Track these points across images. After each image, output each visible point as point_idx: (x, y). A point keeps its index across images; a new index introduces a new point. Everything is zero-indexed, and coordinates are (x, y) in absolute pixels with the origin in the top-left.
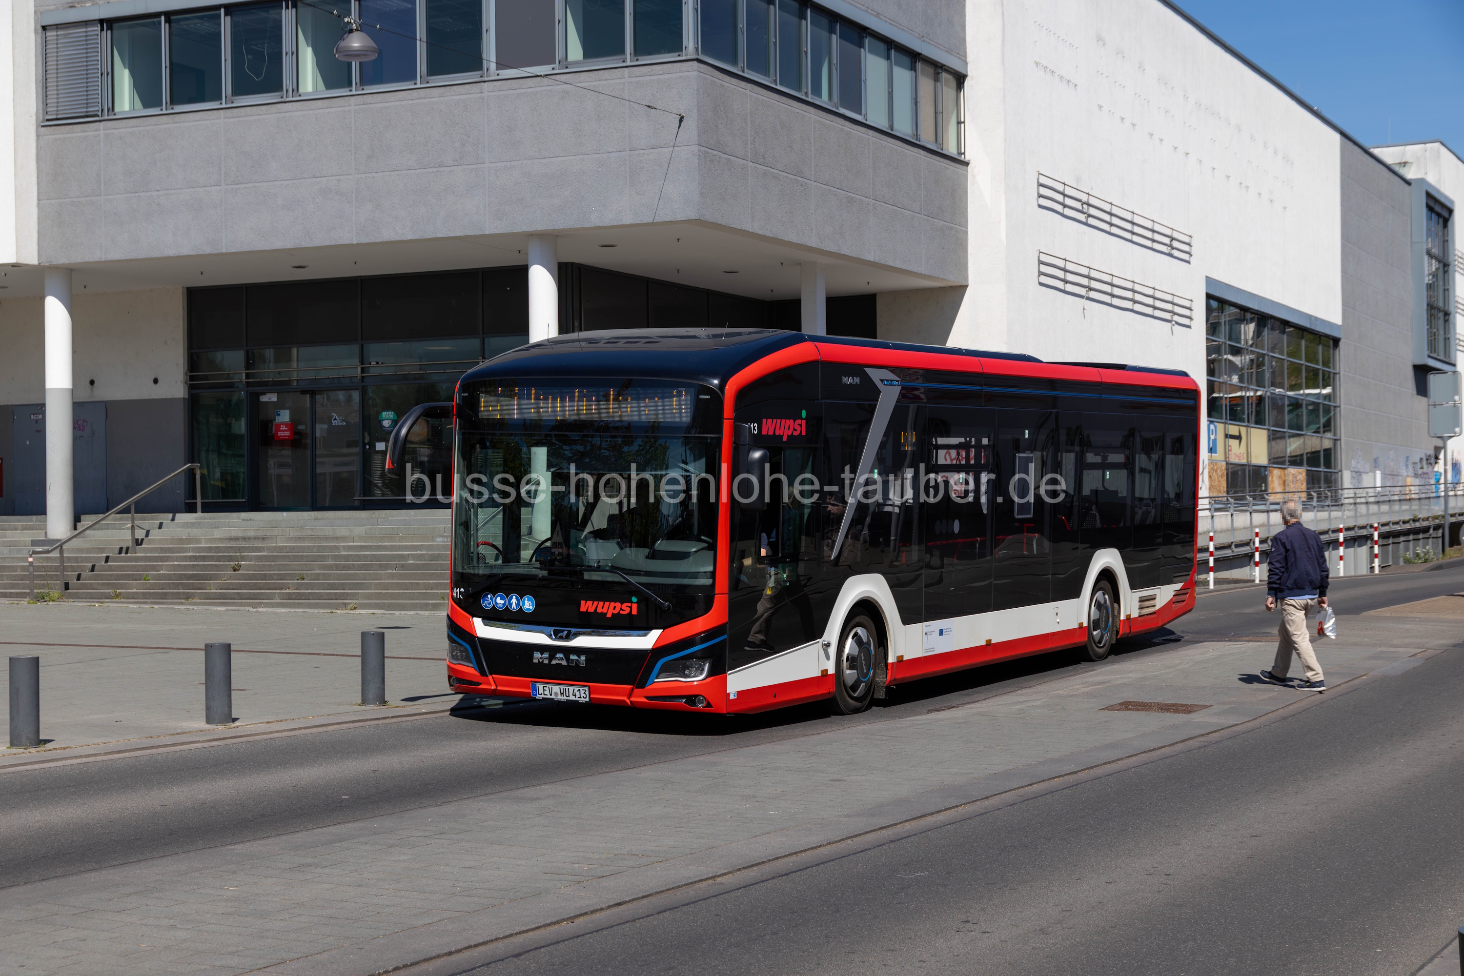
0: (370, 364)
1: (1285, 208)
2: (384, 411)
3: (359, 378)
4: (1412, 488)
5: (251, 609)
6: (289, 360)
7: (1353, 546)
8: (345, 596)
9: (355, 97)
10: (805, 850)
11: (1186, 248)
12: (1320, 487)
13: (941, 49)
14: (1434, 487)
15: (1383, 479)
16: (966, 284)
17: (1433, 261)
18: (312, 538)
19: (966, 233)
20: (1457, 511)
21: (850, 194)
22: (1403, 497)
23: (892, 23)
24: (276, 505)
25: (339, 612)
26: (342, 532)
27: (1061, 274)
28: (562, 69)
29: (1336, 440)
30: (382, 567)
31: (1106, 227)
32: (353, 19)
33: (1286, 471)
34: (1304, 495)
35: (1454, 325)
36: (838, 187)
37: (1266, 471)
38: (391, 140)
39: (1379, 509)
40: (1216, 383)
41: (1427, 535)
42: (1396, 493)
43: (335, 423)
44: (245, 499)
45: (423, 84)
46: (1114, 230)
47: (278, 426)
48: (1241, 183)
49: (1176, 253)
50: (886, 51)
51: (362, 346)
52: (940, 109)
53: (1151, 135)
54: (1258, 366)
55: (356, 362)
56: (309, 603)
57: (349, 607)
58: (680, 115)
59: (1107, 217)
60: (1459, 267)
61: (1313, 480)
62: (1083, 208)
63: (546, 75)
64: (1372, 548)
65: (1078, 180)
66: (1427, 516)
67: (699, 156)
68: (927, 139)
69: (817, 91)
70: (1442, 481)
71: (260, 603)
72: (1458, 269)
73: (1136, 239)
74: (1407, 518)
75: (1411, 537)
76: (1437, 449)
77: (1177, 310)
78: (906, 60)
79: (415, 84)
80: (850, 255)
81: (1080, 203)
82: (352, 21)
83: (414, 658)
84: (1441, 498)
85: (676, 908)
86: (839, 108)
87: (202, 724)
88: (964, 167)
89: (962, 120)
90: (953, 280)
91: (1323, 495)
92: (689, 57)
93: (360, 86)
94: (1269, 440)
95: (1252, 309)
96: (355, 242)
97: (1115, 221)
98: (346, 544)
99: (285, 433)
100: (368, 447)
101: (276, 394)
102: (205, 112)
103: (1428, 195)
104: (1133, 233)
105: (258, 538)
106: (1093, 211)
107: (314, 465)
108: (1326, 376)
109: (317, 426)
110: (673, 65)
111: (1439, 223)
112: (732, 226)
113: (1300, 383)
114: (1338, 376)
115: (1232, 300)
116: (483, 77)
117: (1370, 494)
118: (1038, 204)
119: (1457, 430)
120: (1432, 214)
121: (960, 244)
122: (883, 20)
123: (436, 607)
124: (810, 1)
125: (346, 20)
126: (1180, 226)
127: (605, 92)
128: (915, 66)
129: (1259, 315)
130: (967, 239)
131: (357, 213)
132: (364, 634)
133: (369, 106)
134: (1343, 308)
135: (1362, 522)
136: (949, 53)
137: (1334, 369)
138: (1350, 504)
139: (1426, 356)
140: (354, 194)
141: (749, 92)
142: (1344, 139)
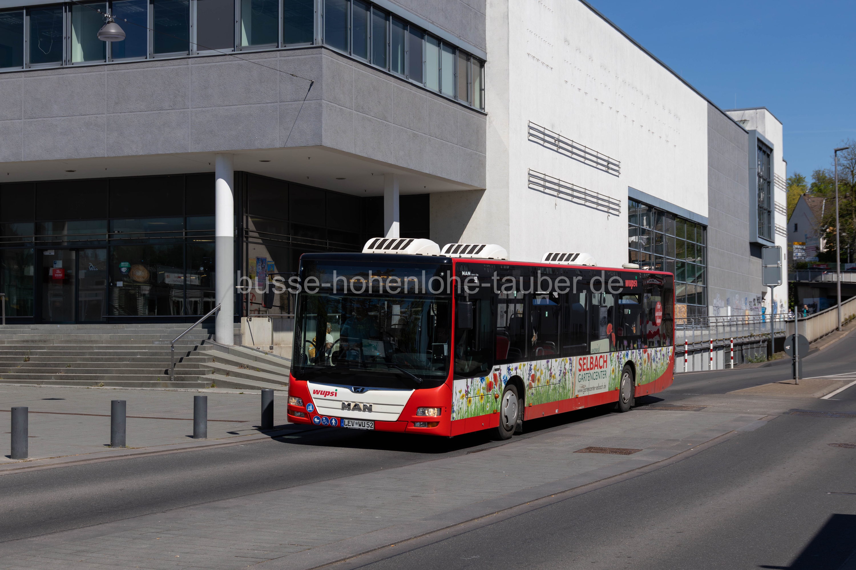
0: (114, 232)
1: (675, 146)
2: (123, 262)
3: (107, 241)
4: (749, 317)
5: (36, 385)
6: (63, 229)
8: (97, 378)
9: (108, 66)
11: (616, 168)
12: (695, 316)
13: (470, 44)
14: (761, 316)
15: (732, 311)
16: (485, 188)
17: (762, 180)
18: (76, 342)
19: (485, 157)
21: (415, 132)
22: (744, 322)
23: (442, 27)
24: (52, 321)
25: (92, 387)
26: (95, 337)
27: (542, 183)
28: (238, 51)
29: (705, 287)
30: (120, 360)
31: (569, 154)
34: (686, 320)
35: (774, 218)
36: (408, 127)
38: (130, 93)
39: (731, 329)
40: (633, 252)
41: (758, 346)
42: (739, 320)
43: (91, 269)
44: (32, 316)
45: (152, 58)
46: (574, 156)
47: (55, 271)
48: (649, 130)
49: (610, 171)
50: (438, 45)
51: (109, 221)
52: (469, 81)
55: (105, 231)
56: (74, 382)
57: (99, 385)
58: (311, 81)
59: (571, 149)
60: (776, 183)
61: (691, 312)
62: (555, 142)
63: (227, 54)
64: (728, 353)
65: (552, 126)
66: (758, 334)
68: (461, 99)
69: (395, 69)
71: (42, 381)
72: (776, 185)
73: (587, 162)
74: (747, 335)
75: (749, 346)
76: (764, 293)
77: (612, 206)
78: (451, 50)
79: (147, 58)
80: (415, 169)
81: (553, 140)
82: (109, 16)
86: (408, 78)
88: (485, 117)
89: (483, 88)
90: (477, 185)
91: (697, 321)
92: (317, 45)
93: (112, 58)
95: (656, 207)
96: (106, 156)
97: (575, 150)
98: (97, 345)
99: (59, 275)
100: (112, 284)
101: (54, 250)
102: (12, 73)
103: (759, 140)
104: (586, 158)
105: (41, 341)
106: (561, 144)
107: (77, 296)
108: (699, 248)
109: (80, 271)
110: (307, 50)
111: (765, 157)
112: (342, 150)
113: (684, 252)
114: (705, 249)
115: (644, 201)
116: (189, 55)
117: (725, 321)
118: (529, 140)
119: (779, 281)
120: (761, 152)
121: (481, 164)
122: (436, 26)
123: (154, 385)
124: (392, 12)
125: (105, 15)
126: (614, 156)
127: (265, 65)
128: (455, 54)
129: (660, 210)
130: (485, 161)
131: (107, 138)
132: (113, 402)
133: (116, 71)
134: (709, 208)
135: (721, 337)
136: (476, 47)
137: (704, 244)
138: (713, 326)
139: (758, 237)
140: (106, 126)
141: (353, 68)
142: (710, 105)
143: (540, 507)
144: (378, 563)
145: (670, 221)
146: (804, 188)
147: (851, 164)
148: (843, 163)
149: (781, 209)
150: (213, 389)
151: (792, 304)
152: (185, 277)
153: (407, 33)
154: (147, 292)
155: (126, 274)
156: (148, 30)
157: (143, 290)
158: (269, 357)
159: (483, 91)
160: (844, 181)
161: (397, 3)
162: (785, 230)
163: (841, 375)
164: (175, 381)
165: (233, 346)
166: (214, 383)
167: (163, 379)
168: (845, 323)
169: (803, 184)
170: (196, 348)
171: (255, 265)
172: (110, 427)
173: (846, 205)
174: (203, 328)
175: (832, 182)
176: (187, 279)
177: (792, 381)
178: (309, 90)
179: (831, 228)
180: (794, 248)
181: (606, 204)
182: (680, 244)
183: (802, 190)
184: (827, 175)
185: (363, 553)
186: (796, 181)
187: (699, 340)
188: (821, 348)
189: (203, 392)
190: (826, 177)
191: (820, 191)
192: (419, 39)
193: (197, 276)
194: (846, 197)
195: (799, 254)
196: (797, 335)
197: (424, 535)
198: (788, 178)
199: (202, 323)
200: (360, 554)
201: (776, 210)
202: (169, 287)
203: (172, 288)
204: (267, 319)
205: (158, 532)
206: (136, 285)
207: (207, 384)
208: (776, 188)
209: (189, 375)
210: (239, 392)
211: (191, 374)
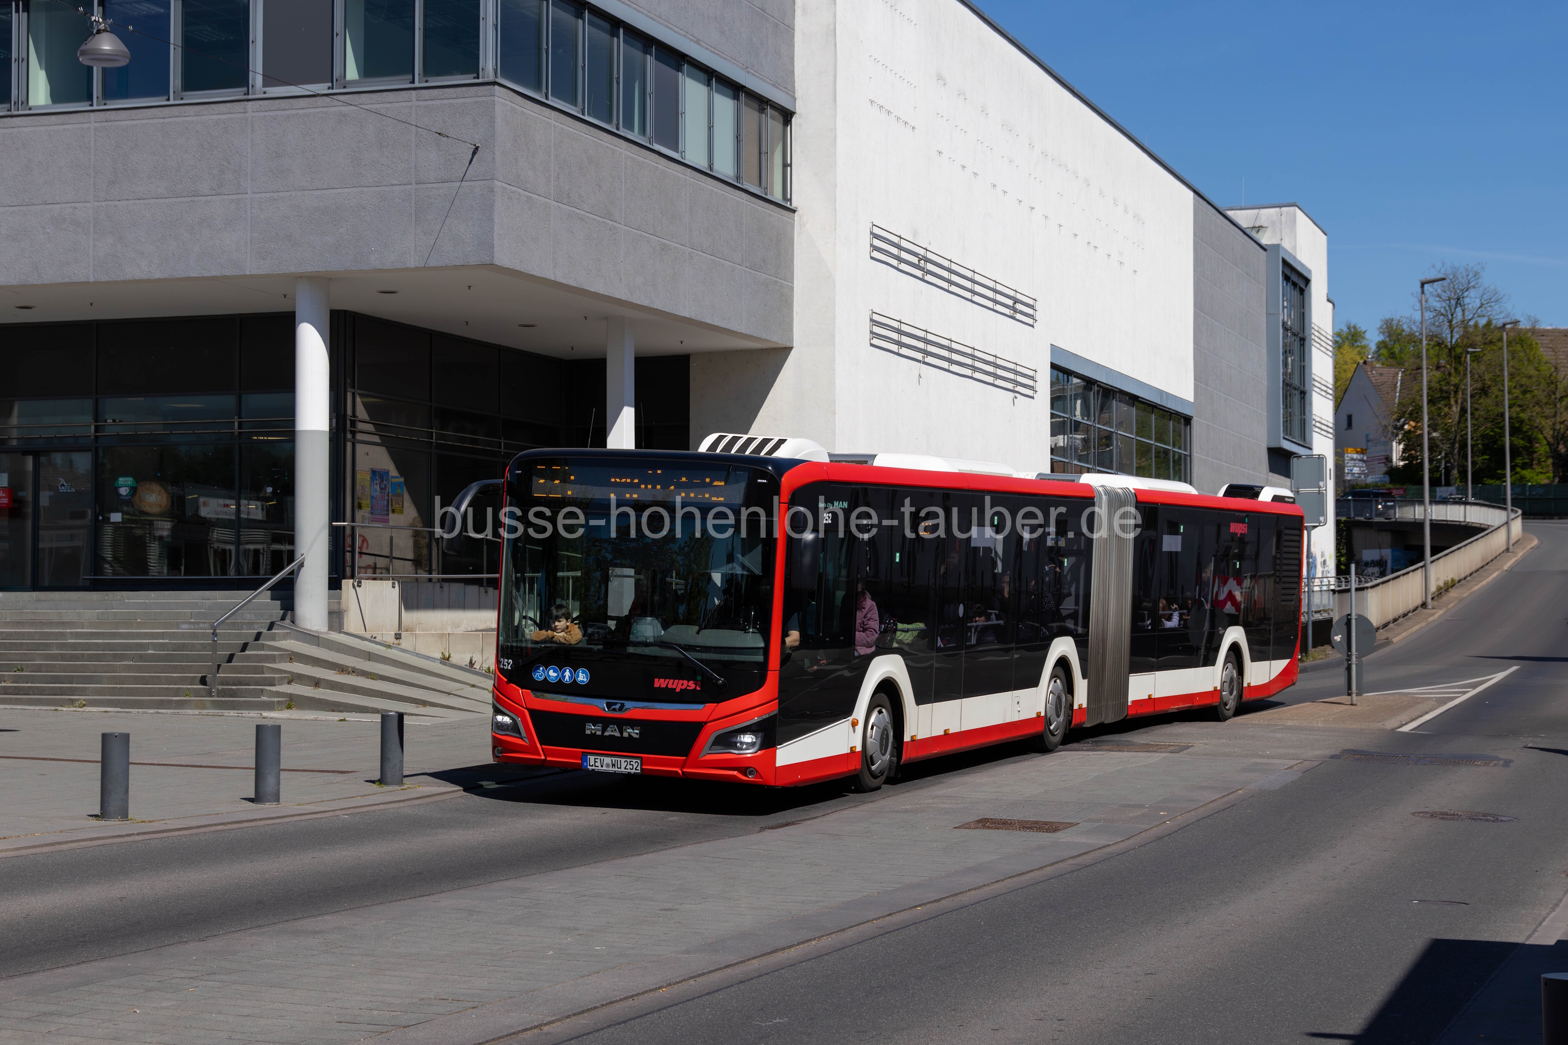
0: (106, 421)
1: (1135, 272)
2: (121, 476)
3: (92, 437)
6: (9, 415)
8: (72, 691)
9: (97, 113)
11: (1029, 311)
13: (766, 82)
16: (791, 346)
17: (1289, 334)
18: (33, 624)
19: (792, 288)
20: (1321, 609)
21: (664, 241)
23: (715, 51)
25: (64, 709)
26: (69, 615)
27: (895, 336)
28: (340, 88)
30: (116, 657)
31: (945, 285)
35: (1311, 404)
36: (651, 232)
38: (137, 163)
40: (1059, 463)
43: (62, 490)
45: (177, 100)
46: (953, 289)
48: (1089, 243)
49: (1018, 316)
50: (707, 82)
51: (97, 400)
52: (764, 150)
54: (1106, 445)
55: (89, 419)
56: (29, 699)
57: (77, 704)
58: (475, 145)
59: (946, 277)
60: (1315, 341)
62: (919, 262)
63: (318, 95)
65: (915, 233)
68: (750, 181)
69: (629, 125)
72: (1315, 344)
73: (977, 299)
77: (1021, 379)
78: (730, 92)
79: (169, 100)
80: (663, 310)
81: (917, 259)
83: (159, 765)
86: (654, 144)
88: (791, 215)
89: (789, 162)
90: (777, 339)
92: (486, 80)
93: (103, 99)
95: (1100, 382)
96: (92, 279)
97: (955, 278)
98: (73, 630)
100: (101, 518)
103: (1285, 263)
104: (974, 293)
106: (929, 267)
107: (36, 539)
108: (1176, 457)
109: (41, 493)
110: (467, 88)
111: (1296, 293)
112: (531, 273)
113: (1150, 465)
114: (1189, 458)
115: (1078, 372)
116: (248, 94)
118: (872, 258)
119: (1322, 519)
120: (1289, 284)
121: (786, 301)
122: (704, 47)
123: (180, 705)
124: (623, 22)
125: (93, 18)
126: (1024, 287)
127: (390, 115)
128: (738, 100)
129: (1107, 389)
130: (792, 296)
131: (95, 246)
132: (104, 736)
133: (112, 123)
134: (1195, 383)
136: (776, 87)
137: (1185, 450)
139: (1282, 438)
140: (92, 225)
141: (552, 122)
142: (1197, 197)
143: (896, 928)
144: (601, 1033)
145: (1125, 408)
146: (1363, 351)
147: (1448, 308)
148: (1434, 305)
149: (1324, 388)
150: (289, 711)
151: (1343, 559)
152: (238, 506)
153: (650, 60)
154: (165, 533)
155: (127, 498)
156: (172, 47)
157: (158, 529)
158: (393, 654)
159: (789, 168)
160: (1435, 339)
161: (633, 5)
162: (1331, 425)
163: (1432, 689)
164: (218, 697)
165: (326, 633)
166: (291, 700)
167: (197, 693)
168: (1438, 595)
169: (1363, 344)
170: (258, 636)
171: (367, 483)
172: (99, 782)
173: (1439, 382)
174: (273, 599)
175: (1413, 340)
176: (242, 508)
177: (1345, 699)
178: (470, 163)
179: (1412, 423)
180: (1346, 458)
181: (1011, 376)
182: (1144, 450)
183: (1359, 353)
184: (1405, 327)
185: (574, 1015)
186: (1350, 337)
188: (1395, 640)
189: (271, 718)
190: (1403, 330)
191: (1392, 355)
192: (673, 72)
193: (259, 503)
194: (1438, 368)
195: (1355, 469)
196: (1354, 616)
197: (684, 980)
198: (1335, 332)
199: (271, 589)
200: (568, 1017)
201: (1315, 389)
202: (207, 524)
203: (213, 526)
204: (390, 582)
205: (191, 978)
206: (145, 520)
207: (279, 701)
208: (1314, 350)
209: (244, 685)
210: (337, 718)
211: (248, 685)
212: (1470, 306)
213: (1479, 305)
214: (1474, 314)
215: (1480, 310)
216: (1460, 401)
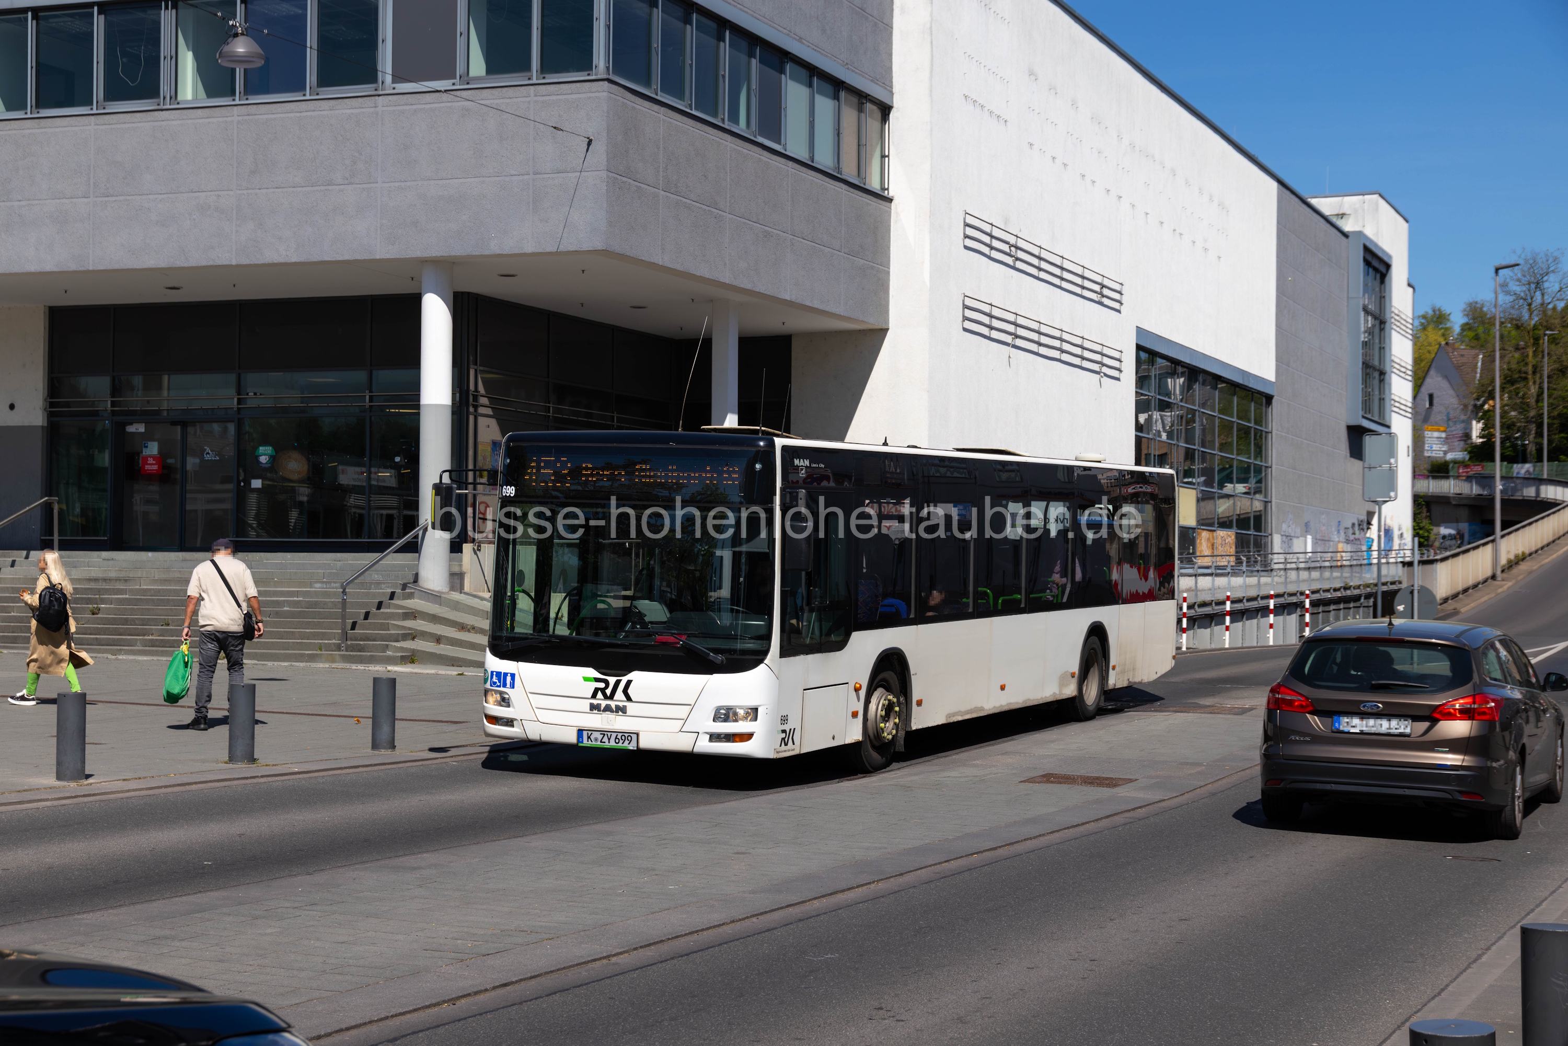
0: (247, 394)
1: (1220, 257)
2: (261, 445)
3: (235, 409)
4: (1344, 554)
5: (110, 656)
6: (159, 388)
7: (1282, 614)
9: (239, 107)
10: (708, 929)
11: (1117, 296)
12: (1249, 552)
13: (865, 78)
14: (1365, 553)
15: (1314, 543)
16: (886, 327)
17: (1370, 318)
18: (179, 581)
19: (889, 273)
20: (1389, 579)
21: (766, 228)
22: (1334, 564)
23: (815, 48)
24: (141, 545)
27: (986, 320)
28: (463, 85)
29: (1266, 502)
31: (1034, 271)
32: (238, 22)
33: (1215, 534)
34: (1233, 559)
35: (1390, 384)
36: (754, 220)
37: (1194, 532)
38: (276, 154)
39: (1310, 575)
40: (1143, 439)
41: (1358, 604)
42: (1326, 559)
43: (207, 457)
44: (106, 537)
45: (313, 95)
46: (1043, 275)
47: (146, 459)
48: (1174, 230)
49: (1106, 301)
50: (809, 78)
51: (239, 375)
52: (863, 142)
53: (1083, 176)
54: (1188, 423)
55: (232, 392)
58: (588, 138)
59: (1035, 261)
60: (1395, 324)
61: (1242, 543)
62: (1010, 250)
63: (446, 91)
64: (1303, 616)
65: (1006, 221)
66: (1358, 584)
67: (608, 182)
68: (849, 172)
69: (734, 118)
70: (1375, 547)
71: (121, 649)
72: (1395, 327)
73: (1065, 285)
74: (1338, 585)
75: (1342, 606)
76: (1370, 515)
77: (1106, 361)
78: (829, 88)
79: (304, 95)
80: (765, 293)
81: (1008, 246)
82: (238, 24)
83: (287, 713)
84: (1373, 566)
85: (567, 990)
86: (759, 137)
87: (52, 781)
88: (888, 204)
89: (887, 154)
90: (873, 322)
91: (1253, 559)
92: (599, 77)
93: (244, 95)
94: (1198, 500)
95: (1183, 362)
96: (234, 263)
97: (1044, 265)
99: (152, 467)
100: (242, 484)
101: (144, 424)
102: (74, 118)
103: (1366, 249)
104: (1062, 279)
105: (120, 580)
106: (1021, 255)
107: (183, 502)
108: (1258, 435)
109: (188, 460)
110: (580, 84)
111: (1376, 279)
112: (640, 258)
113: (1233, 441)
115: (1163, 352)
116: (379, 90)
117: (1301, 560)
118: (965, 247)
119: (1395, 494)
120: (1370, 268)
121: (882, 286)
122: (805, 44)
123: (312, 658)
124: (729, 21)
125: (232, 23)
126: (1112, 274)
127: (509, 111)
128: (837, 96)
129: (1191, 369)
130: (888, 280)
131: (237, 231)
133: (253, 116)
134: (1277, 364)
135: (1292, 588)
136: (874, 83)
137: (1266, 428)
138: (1280, 569)
139: (1360, 417)
140: (234, 212)
141: (662, 117)
142: (1281, 187)
143: (950, 874)
144: (666, 963)
145: (1209, 387)
146: (1447, 332)
147: (1527, 292)
148: (1514, 289)
149: (1403, 370)
150: (412, 665)
152: (370, 473)
154: (305, 498)
155: (267, 466)
156: (309, 46)
157: (298, 494)
160: (1517, 322)
161: (739, 6)
162: (1410, 405)
164: (347, 651)
165: (447, 593)
166: (414, 655)
167: (328, 647)
168: (1508, 568)
169: (1447, 326)
171: (488, 454)
173: (1518, 363)
175: (1492, 322)
176: (373, 476)
178: (584, 154)
179: (1491, 402)
180: (1425, 436)
181: (1098, 357)
182: (1226, 427)
183: (1444, 335)
184: (1485, 309)
186: (1435, 320)
187: (1252, 593)
188: (1463, 610)
189: (390, 671)
194: (1517, 348)
195: (1434, 446)
196: (1416, 587)
197: (747, 918)
198: (1416, 315)
199: (397, 552)
201: (1395, 370)
202: (344, 490)
203: (350, 492)
206: (287, 486)
207: (402, 657)
208: (1394, 333)
209: (371, 641)
210: (456, 673)
211: (375, 641)
212: (1549, 290)
213: (1557, 288)
214: (1553, 298)
215: (1559, 294)
216: (1538, 381)
